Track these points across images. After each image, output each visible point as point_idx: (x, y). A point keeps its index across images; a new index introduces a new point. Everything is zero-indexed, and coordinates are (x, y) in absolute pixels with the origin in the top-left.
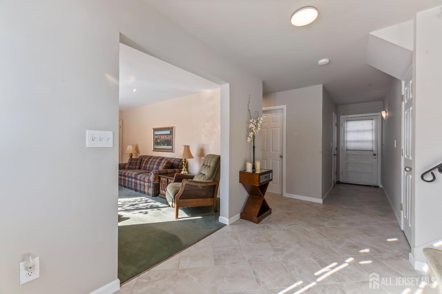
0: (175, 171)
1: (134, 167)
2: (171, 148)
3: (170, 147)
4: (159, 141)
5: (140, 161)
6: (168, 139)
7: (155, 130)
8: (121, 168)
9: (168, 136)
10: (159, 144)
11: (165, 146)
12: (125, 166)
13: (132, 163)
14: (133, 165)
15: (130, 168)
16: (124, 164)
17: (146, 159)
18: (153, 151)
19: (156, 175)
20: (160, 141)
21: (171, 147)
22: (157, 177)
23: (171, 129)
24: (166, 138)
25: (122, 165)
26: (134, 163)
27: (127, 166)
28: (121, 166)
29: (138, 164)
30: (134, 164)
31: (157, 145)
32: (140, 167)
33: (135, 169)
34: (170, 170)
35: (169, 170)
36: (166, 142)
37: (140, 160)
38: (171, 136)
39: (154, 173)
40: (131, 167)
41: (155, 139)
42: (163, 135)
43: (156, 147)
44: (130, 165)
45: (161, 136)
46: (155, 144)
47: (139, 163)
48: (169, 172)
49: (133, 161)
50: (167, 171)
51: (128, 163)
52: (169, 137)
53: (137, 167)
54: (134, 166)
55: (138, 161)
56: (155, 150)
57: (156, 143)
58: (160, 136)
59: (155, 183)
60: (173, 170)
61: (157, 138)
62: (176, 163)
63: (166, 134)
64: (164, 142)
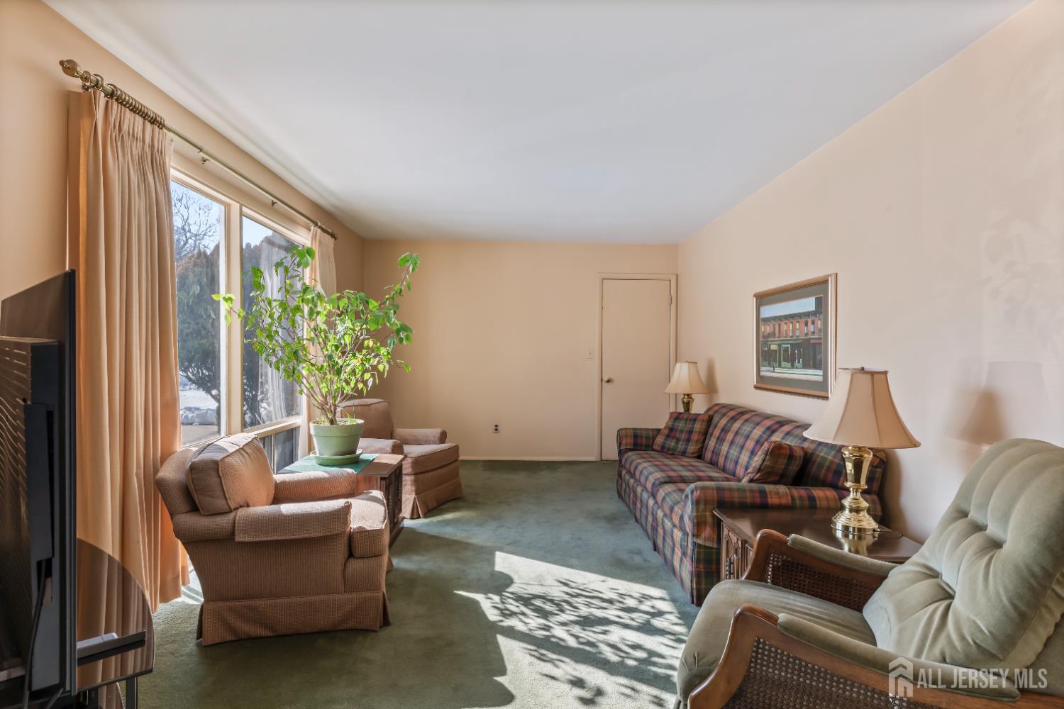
0: (812, 499)
1: (681, 446)
2: (820, 379)
3: (814, 375)
4: (774, 347)
5: (705, 424)
6: (807, 334)
7: (763, 299)
8: (641, 445)
9: (806, 324)
10: (775, 361)
11: (795, 371)
12: (654, 439)
13: (677, 430)
14: (678, 440)
15: (669, 449)
16: (653, 430)
17: (723, 422)
18: (756, 387)
19: (702, 507)
20: (780, 346)
21: (820, 372)
22: (709, 519)
23: (817, 288)
24: (800, 331)
25: (644, 435)
26: (682, 431)
27: (660, 440)
28: (642, 437)
29: (695, 437)
30: (684, 436)
31: (767, 363)
32: (702, 447)
33: (684, 453)
34: (782, 489)
35: (780, 493)
36: (799, 351)
37: (703, 421)
38: (819, 324)
39: (697, 494)
40: (672, 443)
41: (761, 339)
42: (787, 317)
43: (766, 372)
44: (668, 436)
45: (782, 323)
46: (761, 358)
47: (699, 433)
48: (773, 500)
49: (681, 425)
50: (763, 493)
51: (665, 428)
52: (811, 328)
53: (692, 448)
54: (681, 443)
55: (698, 426)
56: (764, 384)
57: (766, 356)
58: (777, 327)
59: (699, 541)
60: (798, 492)
61: (769, 335)
62: (824, 459)
63: (800, 315)
64: (793, 353)
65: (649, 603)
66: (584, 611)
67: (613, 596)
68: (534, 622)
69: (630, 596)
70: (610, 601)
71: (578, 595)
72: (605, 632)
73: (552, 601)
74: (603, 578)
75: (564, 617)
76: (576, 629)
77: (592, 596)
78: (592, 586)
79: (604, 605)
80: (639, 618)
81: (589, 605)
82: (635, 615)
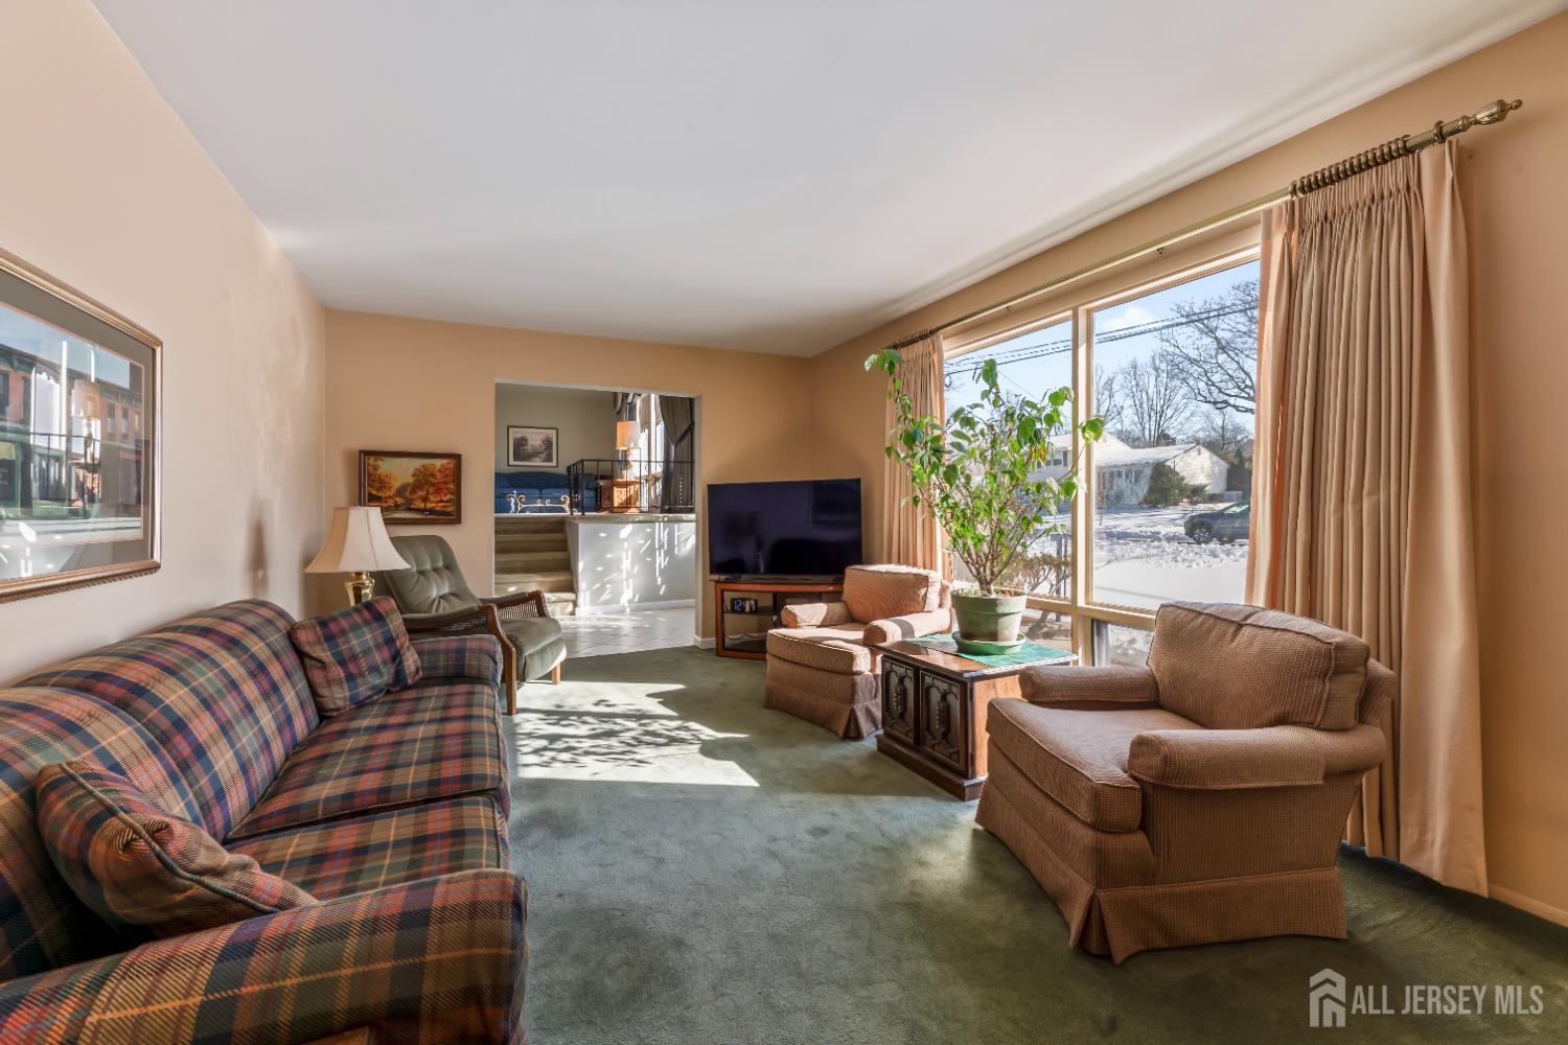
2: (138, 533)
21: (138, 522)
38: (136, 420)
52: (122, 426)
65: (544, 759)
66: (613, 741)
67: (584, 760)
68: (655, 726)
69: (564, 762)
70: (587, 753)
71: (623, 753)
72: (593, 729)
73: (648, 744)
74: (597, 778)
75: (633, 734)
76: (617, 728)
77: (609, 754)
78: (608, 765)
79: (593, 750)
80: (560, 745)
81: (610, 747)
82: (564, 745)
